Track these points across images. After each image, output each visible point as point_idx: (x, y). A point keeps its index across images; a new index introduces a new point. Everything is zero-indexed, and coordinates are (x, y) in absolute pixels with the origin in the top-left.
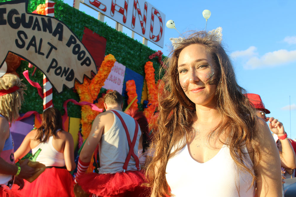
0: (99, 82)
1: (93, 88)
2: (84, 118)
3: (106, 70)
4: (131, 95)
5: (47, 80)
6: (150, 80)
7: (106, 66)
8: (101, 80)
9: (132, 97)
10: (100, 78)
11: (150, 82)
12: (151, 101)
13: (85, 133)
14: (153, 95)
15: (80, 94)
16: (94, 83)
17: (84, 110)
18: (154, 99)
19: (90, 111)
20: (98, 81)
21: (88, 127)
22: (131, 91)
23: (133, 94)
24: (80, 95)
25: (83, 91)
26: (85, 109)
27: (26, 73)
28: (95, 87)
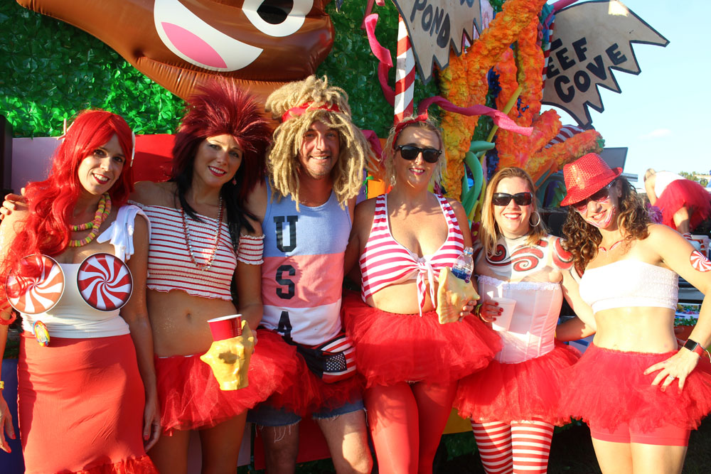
0: (493, 53)
1: (477, 66)
2: (451, 148)
3: (524, 19)
4: (506, 84)
5: (410, 43)
6: (529, 46)
7: (527, 10)
8: (502, 46)
9: (507, 89)
10: (499, 40)
11: (528, 50)
12: (526, 98)
13: (452, 186)
14: (533, 82)
15: (447, 80)
16: (481, 54)
17: (449, 126)
18: (533, 94)
19: (462, 128)
20: (494, 49)
21: (455, 171)
22: (508, 75)
23: (510, 82)
24: (446, 86)
25: (456, 75)
26: (451, 123)
27: (374, 21)
28: (482, 66)
